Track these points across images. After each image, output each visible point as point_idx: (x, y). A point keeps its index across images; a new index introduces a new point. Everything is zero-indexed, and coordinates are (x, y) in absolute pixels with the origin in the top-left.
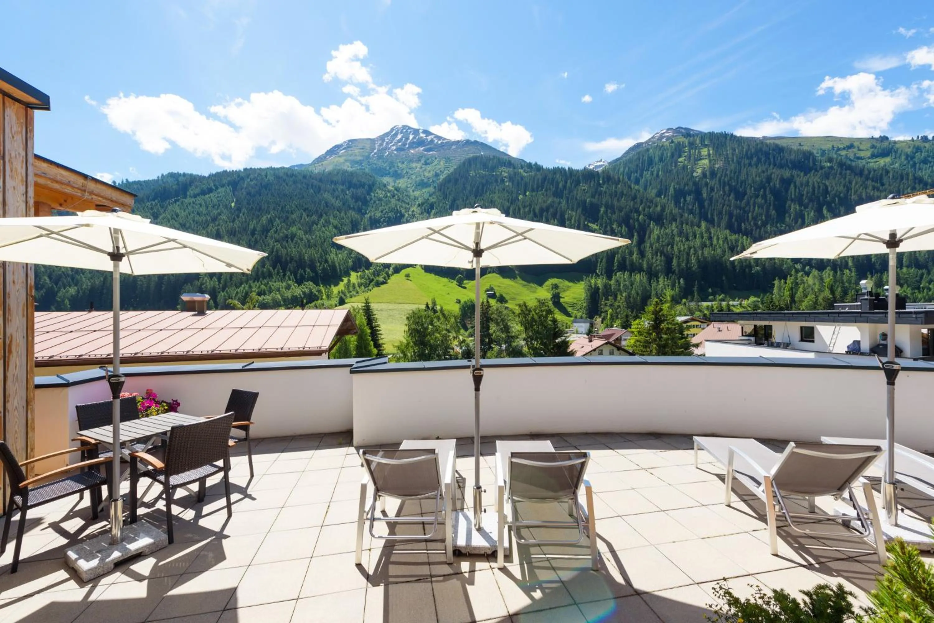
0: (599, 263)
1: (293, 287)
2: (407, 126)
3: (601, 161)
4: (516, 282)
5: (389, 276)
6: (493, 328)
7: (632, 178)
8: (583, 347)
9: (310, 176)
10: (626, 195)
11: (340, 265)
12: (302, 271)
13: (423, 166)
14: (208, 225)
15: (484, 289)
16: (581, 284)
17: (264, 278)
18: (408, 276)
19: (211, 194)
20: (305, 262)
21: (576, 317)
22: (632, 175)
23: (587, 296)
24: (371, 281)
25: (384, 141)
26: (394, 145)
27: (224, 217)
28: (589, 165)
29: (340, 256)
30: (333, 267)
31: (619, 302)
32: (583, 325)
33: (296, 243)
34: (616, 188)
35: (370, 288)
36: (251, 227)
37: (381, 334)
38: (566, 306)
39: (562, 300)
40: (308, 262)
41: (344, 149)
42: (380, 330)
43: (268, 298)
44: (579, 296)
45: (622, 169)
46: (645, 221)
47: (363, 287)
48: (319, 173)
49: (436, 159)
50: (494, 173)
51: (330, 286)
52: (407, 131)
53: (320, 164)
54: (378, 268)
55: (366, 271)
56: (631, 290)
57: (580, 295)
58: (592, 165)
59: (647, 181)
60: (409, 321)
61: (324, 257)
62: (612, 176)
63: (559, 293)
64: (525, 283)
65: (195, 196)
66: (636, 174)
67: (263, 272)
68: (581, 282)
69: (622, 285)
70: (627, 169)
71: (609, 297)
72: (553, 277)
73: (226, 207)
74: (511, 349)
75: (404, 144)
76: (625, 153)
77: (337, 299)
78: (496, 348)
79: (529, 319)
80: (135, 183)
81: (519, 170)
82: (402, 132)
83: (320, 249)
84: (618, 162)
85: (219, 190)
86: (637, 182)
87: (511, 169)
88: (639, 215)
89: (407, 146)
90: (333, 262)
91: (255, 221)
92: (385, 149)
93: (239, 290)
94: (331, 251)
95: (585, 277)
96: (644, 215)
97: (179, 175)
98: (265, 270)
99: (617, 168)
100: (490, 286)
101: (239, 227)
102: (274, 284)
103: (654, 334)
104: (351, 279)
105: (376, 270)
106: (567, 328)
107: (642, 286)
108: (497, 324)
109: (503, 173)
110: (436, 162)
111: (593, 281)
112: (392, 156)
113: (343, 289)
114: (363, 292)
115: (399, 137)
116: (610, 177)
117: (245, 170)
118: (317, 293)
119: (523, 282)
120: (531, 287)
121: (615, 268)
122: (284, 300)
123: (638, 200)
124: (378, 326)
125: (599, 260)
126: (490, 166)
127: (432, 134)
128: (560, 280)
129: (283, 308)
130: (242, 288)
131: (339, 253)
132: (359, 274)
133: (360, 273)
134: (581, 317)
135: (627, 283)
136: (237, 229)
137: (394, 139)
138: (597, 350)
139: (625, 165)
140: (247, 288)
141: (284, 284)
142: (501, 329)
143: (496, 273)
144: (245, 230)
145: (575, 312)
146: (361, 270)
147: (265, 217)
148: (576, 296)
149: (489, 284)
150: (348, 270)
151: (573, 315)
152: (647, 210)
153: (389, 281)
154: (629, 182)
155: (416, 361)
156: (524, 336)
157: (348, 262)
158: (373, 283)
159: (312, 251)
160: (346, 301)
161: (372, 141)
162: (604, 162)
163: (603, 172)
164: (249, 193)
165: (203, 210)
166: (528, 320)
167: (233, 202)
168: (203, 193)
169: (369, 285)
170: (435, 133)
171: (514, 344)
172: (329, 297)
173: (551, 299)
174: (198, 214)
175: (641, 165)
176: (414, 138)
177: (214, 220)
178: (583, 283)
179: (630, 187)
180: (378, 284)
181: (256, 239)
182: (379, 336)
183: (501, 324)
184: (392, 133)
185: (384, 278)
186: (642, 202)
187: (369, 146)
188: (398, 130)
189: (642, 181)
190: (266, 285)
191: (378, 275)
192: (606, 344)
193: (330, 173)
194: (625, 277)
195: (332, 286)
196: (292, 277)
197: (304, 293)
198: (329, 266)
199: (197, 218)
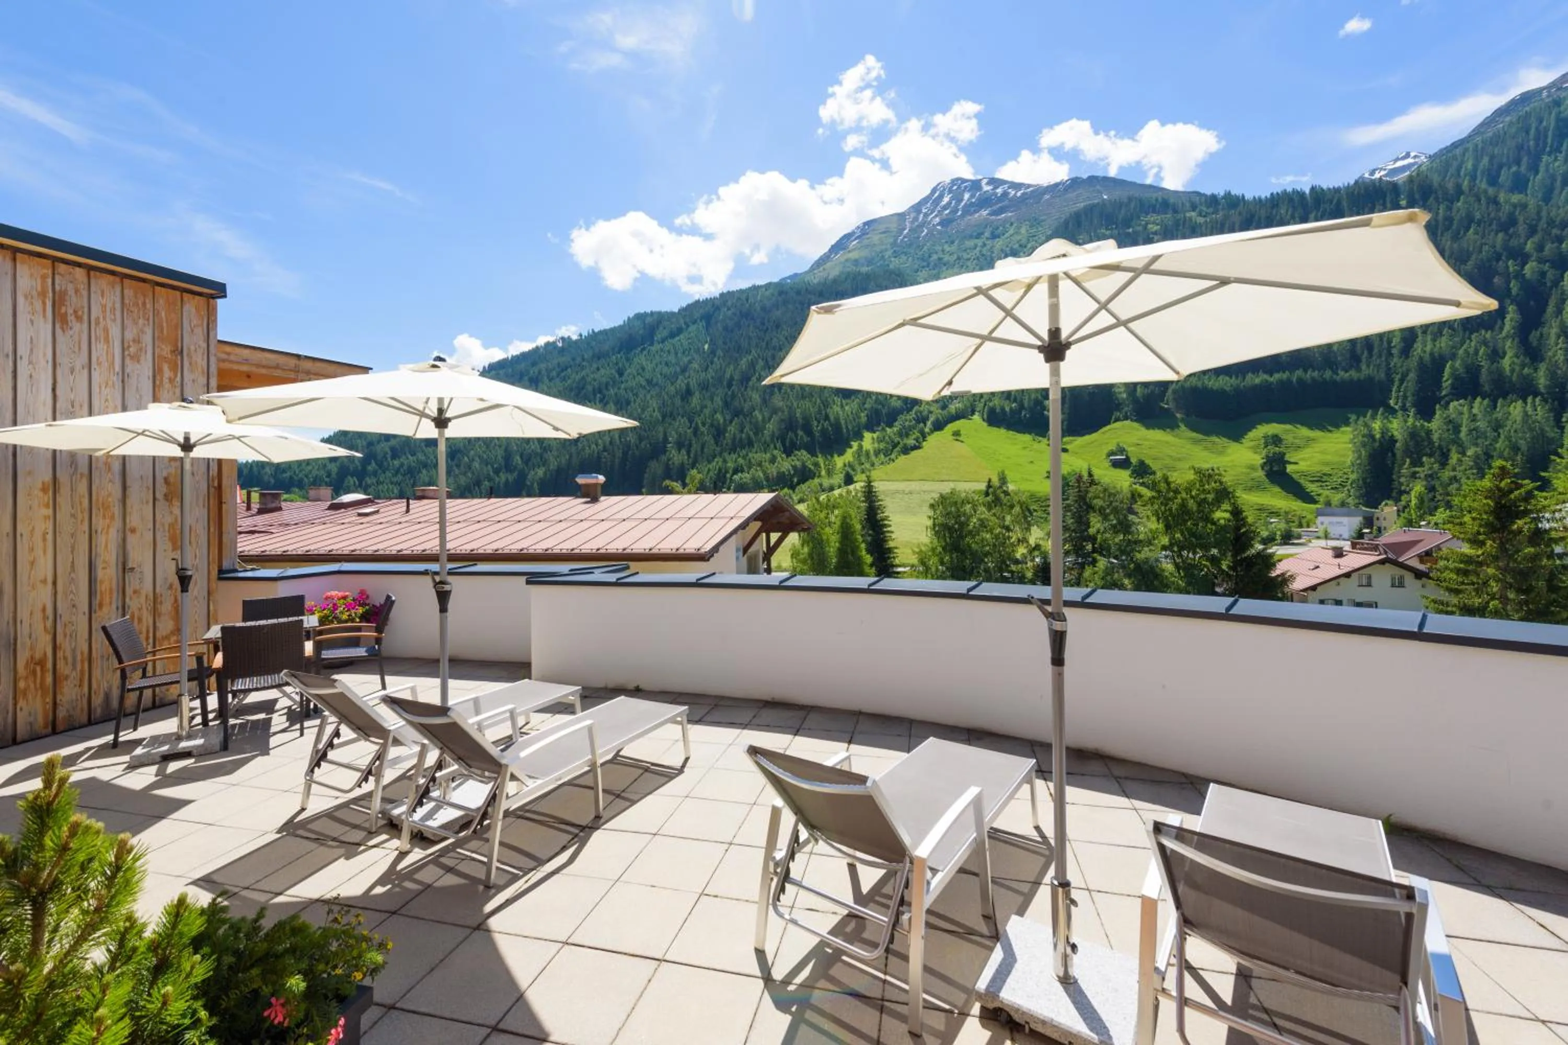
0: (1396, 383)
1: (779, 459)
2: (958, 179)
3: (1407, 156)
4: (1176, 436)
5: (924, 436)
6: (1096, 524)
7: (1502, 179)
8: (1317, 567)
9: (807, 290)
10: (1479, 223)
11: (846, 423)
12: (793, 436)
13: (988, 242)
14: (677, 378)
15: (1106, 451)
16: (1343, 433)
17: (743, 447)
18: (957, 434)
19: (682, 336)
20: (797, 421)
21: (1328, 504)
22: (1504, 172)
23: (1359, 457)
24: (895, 445)
25: (919, 212)
26: (936, 216)
27: (695, 365)
28: (1372, 173)
29: (847, 408)
30: (837, 426)
31: (1454, 470)
32: (1345, 520)
33: (785, 393)
34: (1449, 209)
35: (893, 456)
36: (728, 376)
37: (892, 532)
38: (1302, 481)
39: (1290, 468)
40: (801, 421)
41: (856, 239)
42: (890, 526)
43: (745, 477)
44: (1336, 459)
45: (1470, 165)
46: (1543, 274)
47: (882, 456)
48: (819, 284)
49: (1012, 224)
50: (1131, 230)
51: (832, 456)
52: (959, 187)
53: (821, 269)
54: (907, 423)
55: (888, 430)
56: (1496, 440)
57: (1344, 456)
58: (1381, 169)
59: (1553, 178)
60: (935, 511)
61: (823, 412)
62: (1435, 184)
63: (1283, 455)
64: (1200, 436)
65: (663, 341)
66: (1514, 169)
67: (741, 439)
68: (1344, 429)
69: (1464, 430)
70: (1485, 160)
71: (1424, 459)
72: (1268, 421)
73: (698, 351)
74: (1132, 566)
75: (955, 211)
76: (1482, 124)
77: (842, 476)
78: (1102, 563)
79: (1174, 507)
80: (601, 332)
81: (1188, 215)
82: (950, 191)
83: (818, 400)
84: (1458, 151)
85: (690, 329)
86: (1520, 185)
87: (1168, 216)
88: (1524, 264)
89: (960, 213)
90: (837, 419)
91: (732, 367)
92: (921, 226)
93: (711, 466)
94: (834, 401)
95: (1353, 417)
96: (1541, 261)
97: (645, 315)
98: (744, 436)
99: (1455, 164)
100: (1118, 445)
101: (712, 378)
102: (756, 456)
103: (1489, 543)
104: (863, 443)
105: (904, 427)
106: (1300, 526)
107: (1531, 430)
108: (1105, 517)
109: (1150, 226)
110: (1011, 231)
111: (1377, 425)
112: (933, 234)
113: (851, 459)
114: (882, 463)
115: (946, 200)
116: (1430, 187)
117: (722, 295)
118: (812, 468)
119: (1194, 435)
120: (1214, 443)
121: (1444, 393)
122: (767, 479)
123: (1522, 228)
124: (886, 518)
125: (1397, 378)
126: (1120, 217)
127: (1003, 182)
128: (1288, 427)
129: (766, 490)
130: (714, 464)
131: (847, 404)
132: (875, 435)
133: (878, 433)
134: (1343, 504)
135: (1482, 424)
136: (711, 380)
137: (937, 205)
138: (1354, 575)
139: (1478, 154)
140: (720, 463)
141: (768, 455)
142: (1114, 526)
143: (1132, 420)
144: (720, 380)
145: (1326, 493)
146: (880, 428)
147: (745, 359)
148: (1329, 458)
149: (1115, 441)
150: (859, 429)
151: (1322, 499)
152: (1549, 247)
153: (924, 443)
154: (1491, 191)
155: (944, 579)
156: (1165, 540)
157: (859, 418)
158: (898, 449)
159: (807, 404)
160: (855, 479)
161: (901, 216)
162: (1415, 157)
163: (1411, 179)
164: (726, 328)
165: (672, 358)
166: (1170, 509)
167: (706, 342)
168: (672, 335)
169: (892, 451)
170: (1009, 179)
171: (1139, 556)
172: (830, 473)
173: (1263, 467)
174: (667, 364)
175: (1532, 143)
176: (972, 196)
177: (684, 370)
178: (1348, 429)
179: (1495, 201)
180: (906, 450)
181: (733, 392)
182: (888, 535)
183: (1112, 517)
184: (933, 198)
185: (917, 440)
186: (1532, 231)
187: (895, 225)
188: (944, 190)
189: (1537, 181)
190: (744, 458)
191: (907, 435)
192: (1382, 562)
193: (835, 281)
194: (1475, 411)
195: (836, 456)
196: (779, 445)
197: (794, 467)
198: (831, 425)
199: (666, 370)
